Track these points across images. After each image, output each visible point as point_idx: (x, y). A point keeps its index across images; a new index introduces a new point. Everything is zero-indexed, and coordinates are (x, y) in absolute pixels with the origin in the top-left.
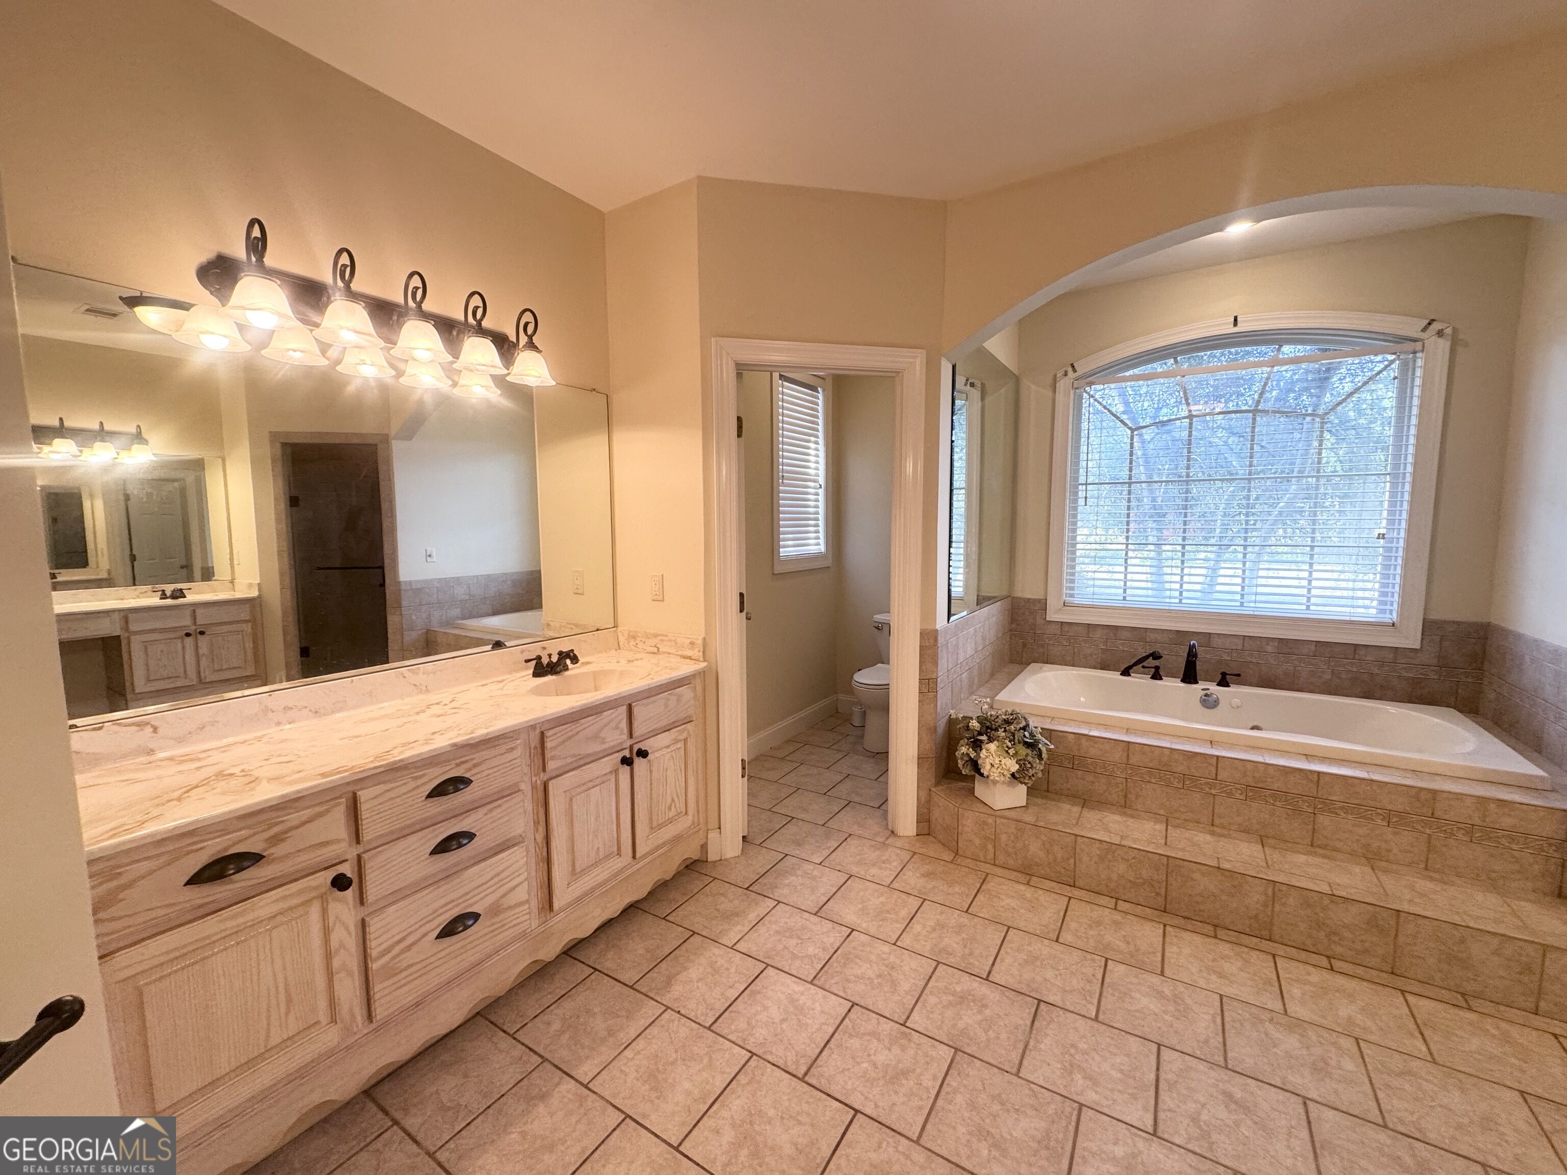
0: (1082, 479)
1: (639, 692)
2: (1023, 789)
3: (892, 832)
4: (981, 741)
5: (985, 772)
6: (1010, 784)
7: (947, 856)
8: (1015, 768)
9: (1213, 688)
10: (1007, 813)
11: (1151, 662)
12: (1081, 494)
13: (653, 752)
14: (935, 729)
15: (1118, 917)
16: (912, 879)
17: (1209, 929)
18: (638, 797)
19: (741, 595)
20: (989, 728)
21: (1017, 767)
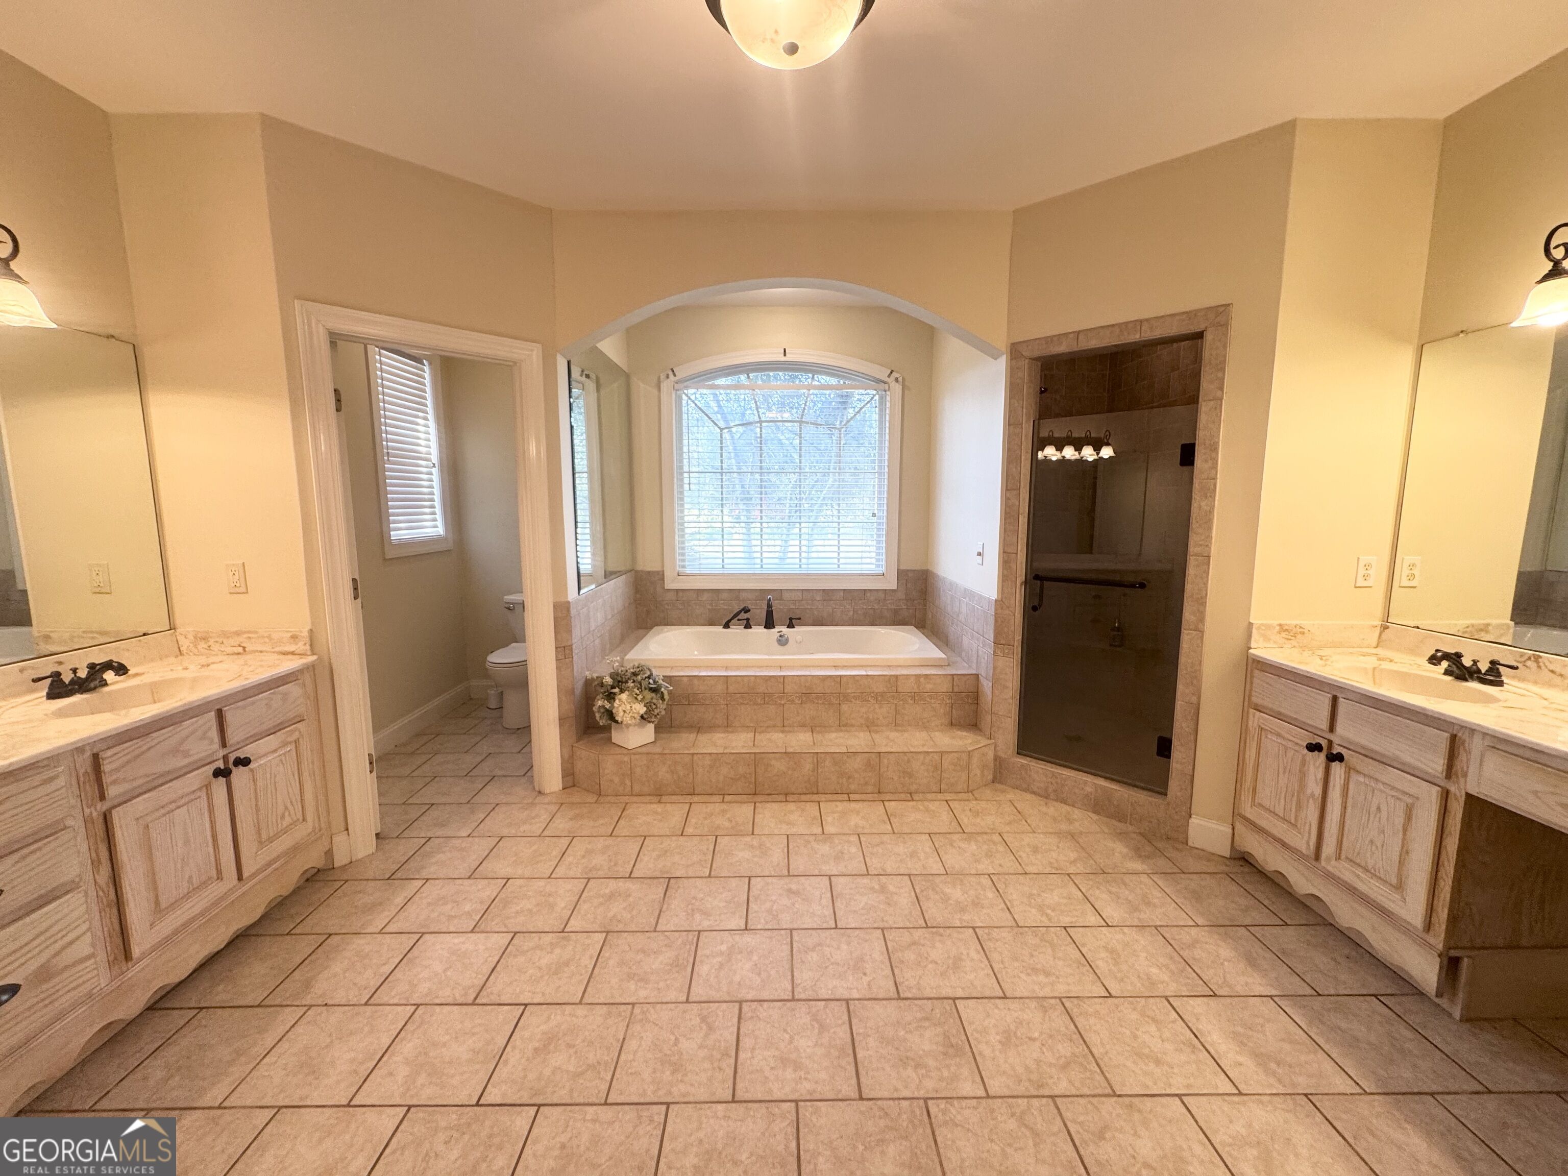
0: (686, 469)
1: (231, 695)
2: (651, 727)
3: (540, 792)
4: (615, 694)
5: (619, 719)
6: (640, 726)
7: (592, 798)
8: (642, 710)
9: (784, 630)
10: (639, 750)
11: (743, 616)
12: (686, 481)
13: (256, 760)
14: (573, 691)
15: (725, 806)
16: (561, 824)
17: (782, 797)
18: (240, 811)
19: (354, 580)
20: (620, 681)
21: (645, 709)
